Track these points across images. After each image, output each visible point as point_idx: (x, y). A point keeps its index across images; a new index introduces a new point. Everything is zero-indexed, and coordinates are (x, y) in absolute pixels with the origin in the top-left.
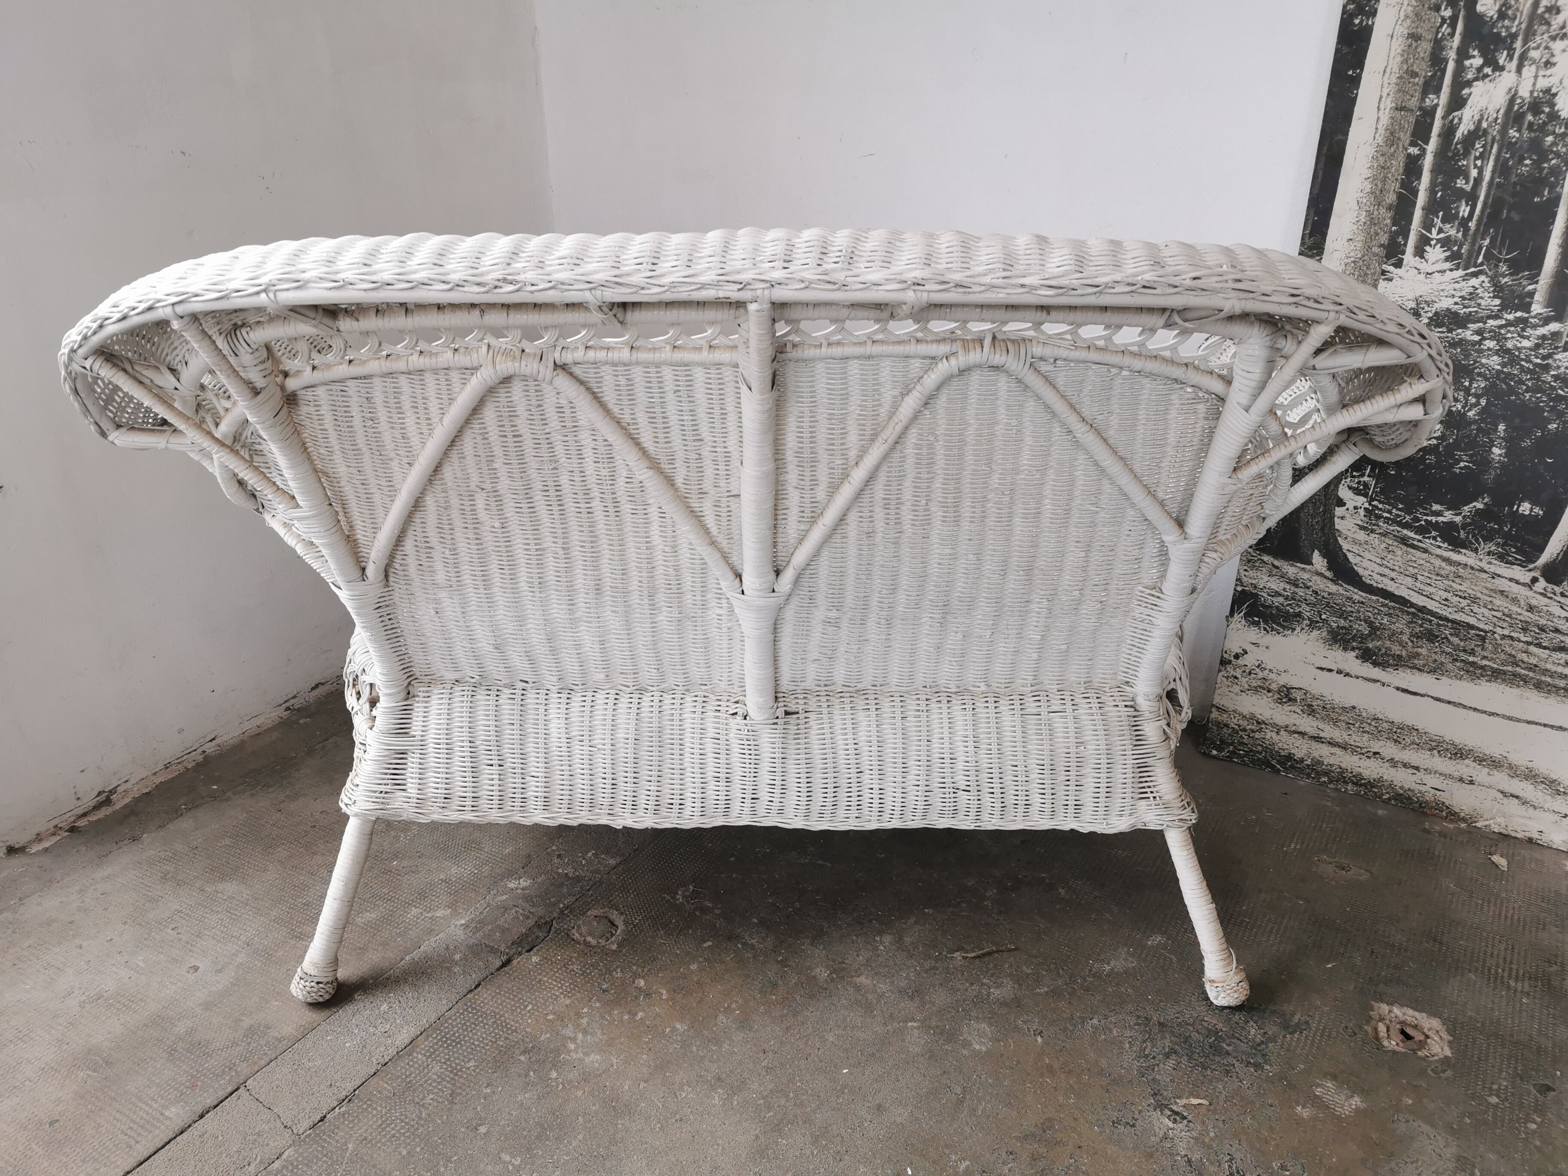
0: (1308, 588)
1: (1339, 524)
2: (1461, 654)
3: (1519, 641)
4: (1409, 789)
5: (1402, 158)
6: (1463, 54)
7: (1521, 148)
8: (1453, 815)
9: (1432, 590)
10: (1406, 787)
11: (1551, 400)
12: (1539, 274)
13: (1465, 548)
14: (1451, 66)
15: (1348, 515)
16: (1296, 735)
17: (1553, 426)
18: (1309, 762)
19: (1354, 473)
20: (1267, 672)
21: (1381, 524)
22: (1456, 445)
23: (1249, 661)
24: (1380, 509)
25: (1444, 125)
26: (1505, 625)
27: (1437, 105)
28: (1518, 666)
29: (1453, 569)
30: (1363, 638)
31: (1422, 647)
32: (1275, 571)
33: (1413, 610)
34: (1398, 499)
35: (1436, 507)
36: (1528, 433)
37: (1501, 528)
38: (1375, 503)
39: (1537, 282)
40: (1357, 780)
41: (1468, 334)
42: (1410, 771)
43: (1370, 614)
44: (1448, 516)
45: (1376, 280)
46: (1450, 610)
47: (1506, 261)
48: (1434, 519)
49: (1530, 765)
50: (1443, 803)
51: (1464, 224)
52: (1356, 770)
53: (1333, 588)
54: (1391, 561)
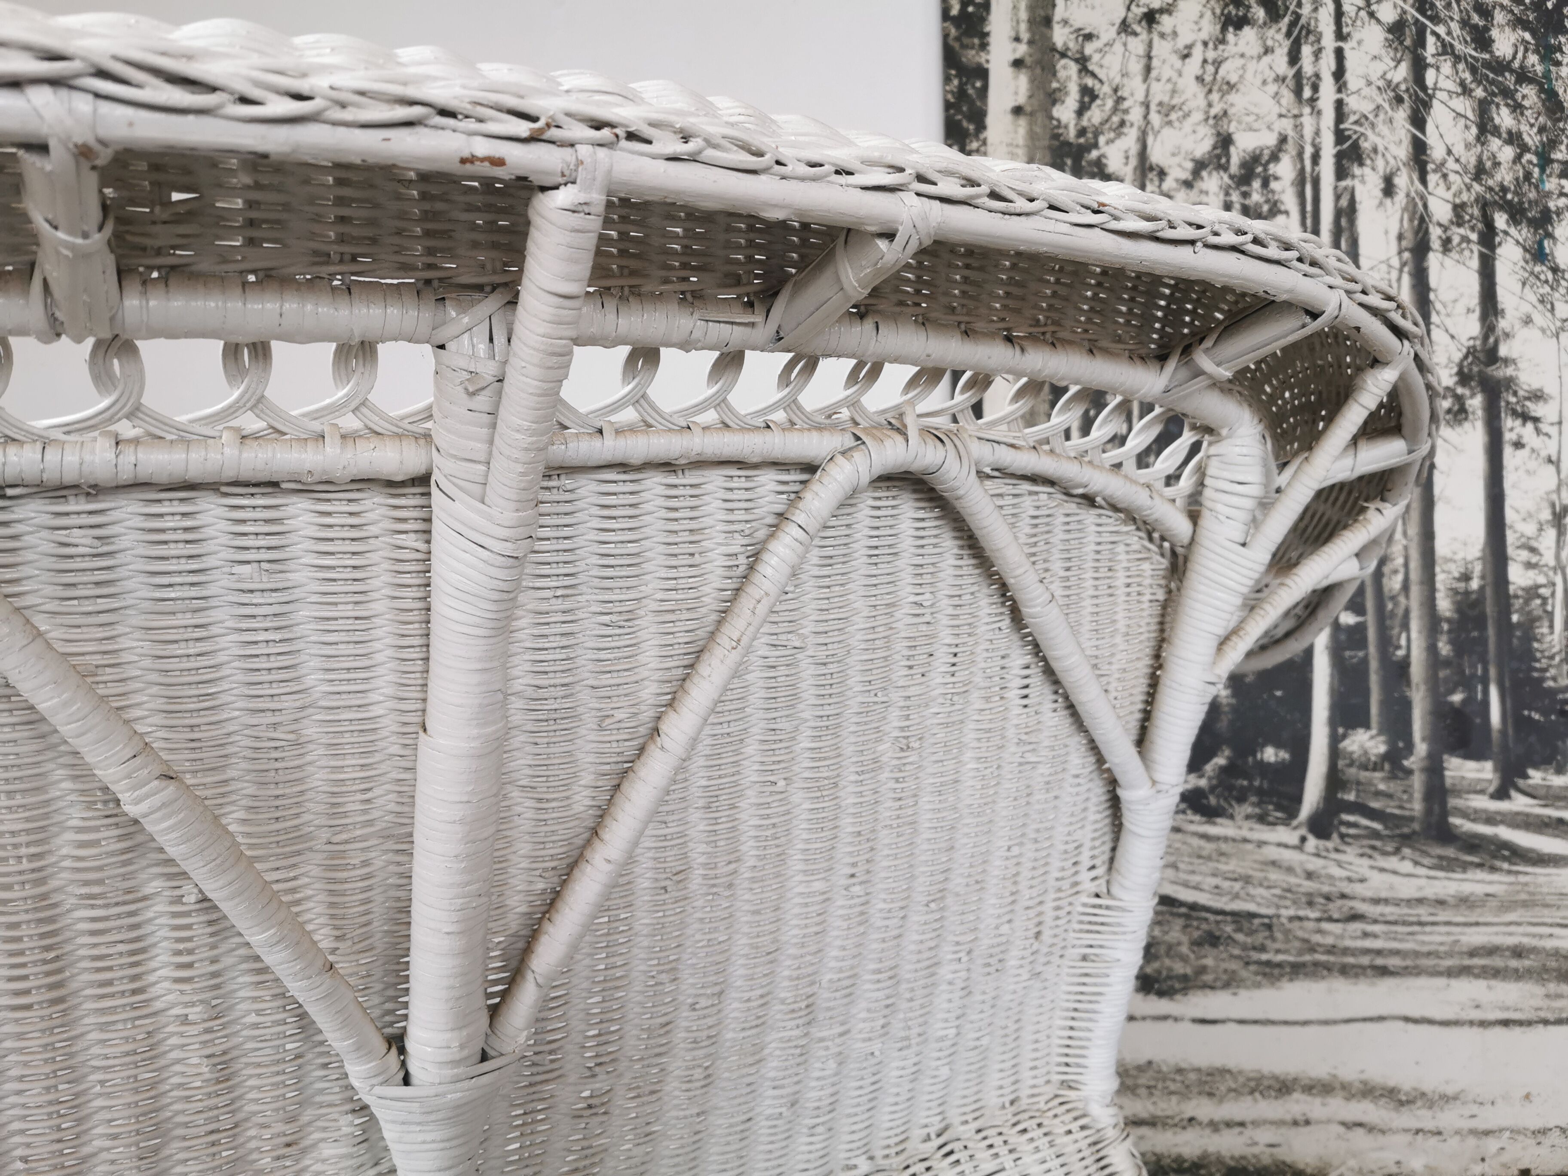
2: (1251, 954)
3: (1308, 919)
4: (1241, 1157)
10: (1238, 1154)
13: (1221, 816)
28: (1316, 951)
29: (1214, 846)
31: (1205, 956)
33: (1183, 910)
37: (1251, 784)
42: (1237, 1130)
44: (1193, 782)
46: (1224, 899)
49: (1363, 1077)
50: (1285, 1163)
52: (1175, 1151)
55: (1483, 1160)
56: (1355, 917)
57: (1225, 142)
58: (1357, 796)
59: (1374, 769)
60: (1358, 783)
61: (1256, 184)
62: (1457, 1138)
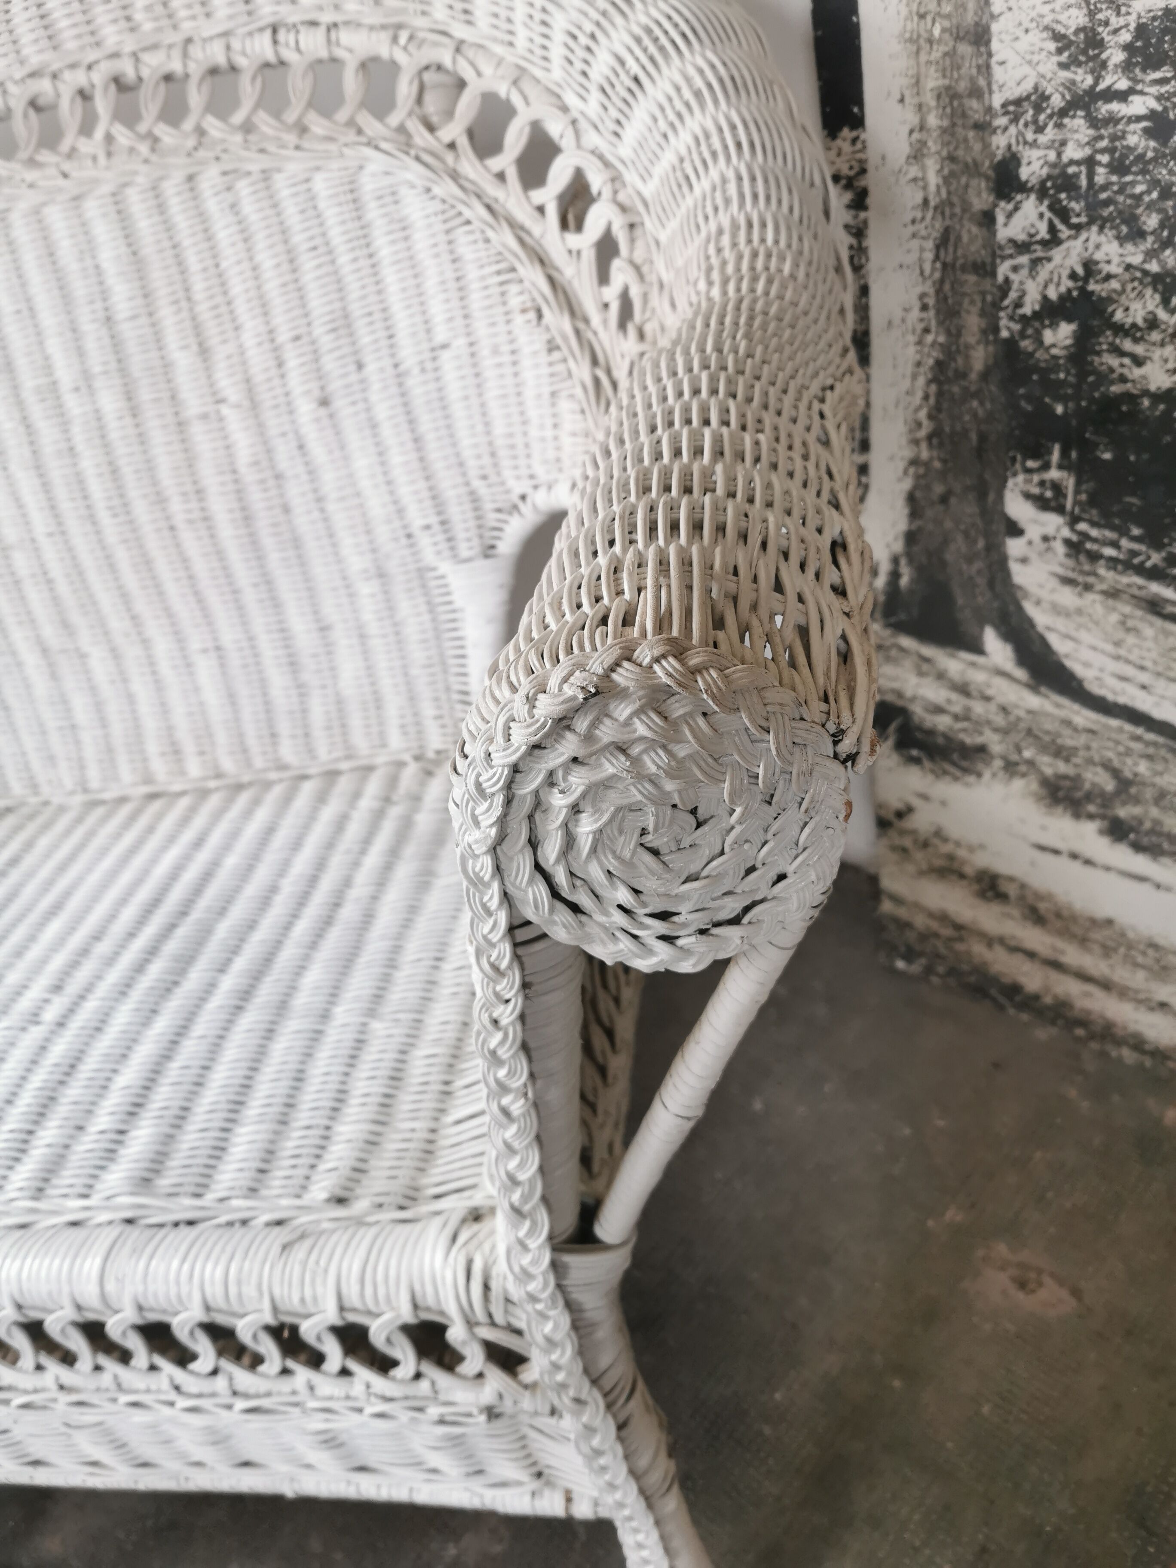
0: (988, 699)
1: (1020, 575)
15: (1033, 556)
16: (1020, 955)
19: (1030, 464)
20: (951, 844)
21: (1102, 571)
23: (919, 823)
24: (1095, 540)
30: (1106, 800)
32: (925, 667)
34: (1129, 516)
38: (1082, 526)
40: (1138, 1043)
43: (1111, 753)
53: (1032, 701)
54: (1136, 651)
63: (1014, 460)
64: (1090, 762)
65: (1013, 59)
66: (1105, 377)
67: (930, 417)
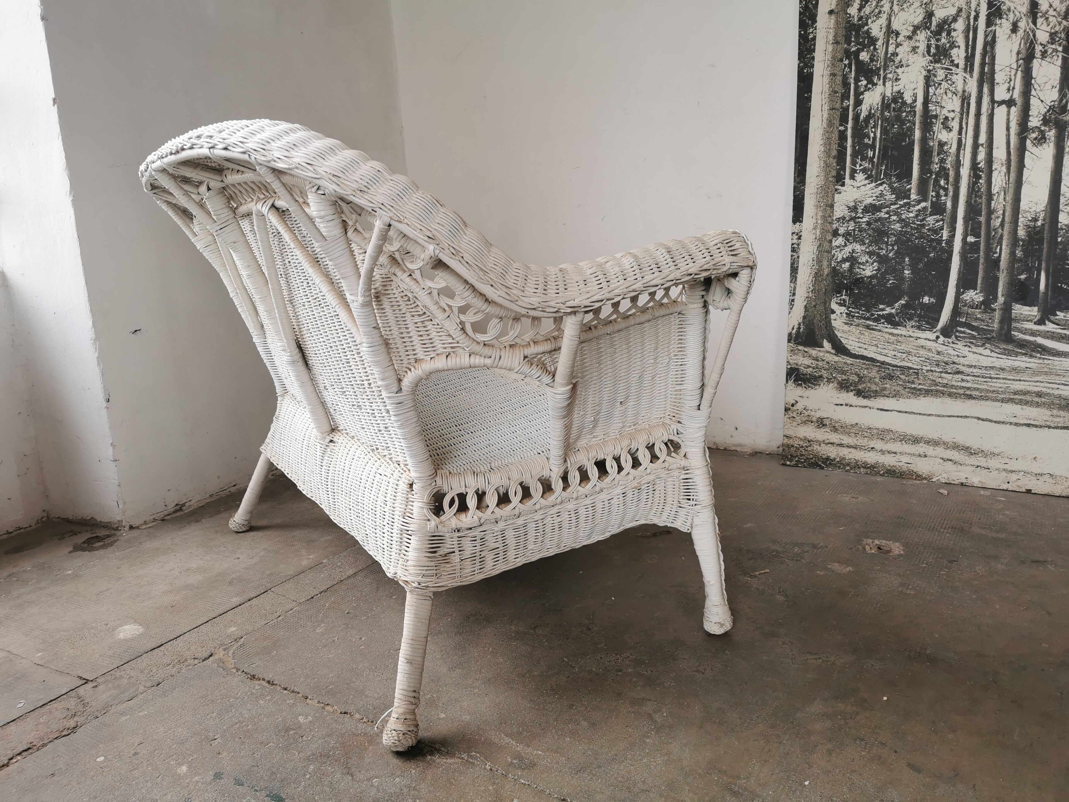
0: (823, 361)
1: (834, 323)
2: (908, 384)
3: (936, 372)
4: (893, 466)
5: (837, 133)
6: (857, 80)
7: (891, 120)
8: (919, 477)
9: (886, 351)
10: (892, 465)
11: (929, 241)
12: (911, 180)
13: (900, 326)
14: (852, 86)
15: (838, 318)
16: (829, 445)
17: (932, 255)
18: (838, 460)
19: (837, 295)
20: (809, 411)
21: (855, 320)
22: (886, 272)
23: (799, 406)
24: (853, 312)
25: (854, 114)
26: (927, 364)
27: (849, 105)
28: (938, 386)
29: (895, 338)
30: (856, 384)
31: (886, 384)
32: (806, 354)
33: (878, 364)
34: (862, 305)
35: (881, 306)
36: (921, 260)
37: (916, 312)
38: (850, 309)
39: (911, 184)
40: (866, 466)
41: (883, 215)
42: (892, 455)
43: (857, 370)
44: (888, 310)
45: (833, 194)
46: (898, 361)
47: (894, 175)
48: (881, 313)
49: (954, 440)
50: (913, 471)
51: (871, 160)
52: (864, 460)
53: (836, 359)
54: (863, 339)
55: (1008, 483)
56: (958, 372)
57: (930, 15)
58: (966, 320)
59: (976, 308)
60: (967, 314)
61: (944, 34)
62: (997, 472)
63: (834, 295)
64: (852, 373)
65: (838, 211)
66: (856, 274)
67: (813, 286)
